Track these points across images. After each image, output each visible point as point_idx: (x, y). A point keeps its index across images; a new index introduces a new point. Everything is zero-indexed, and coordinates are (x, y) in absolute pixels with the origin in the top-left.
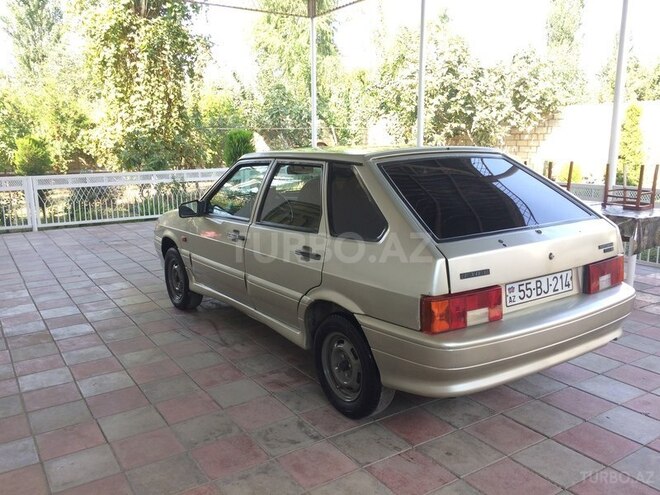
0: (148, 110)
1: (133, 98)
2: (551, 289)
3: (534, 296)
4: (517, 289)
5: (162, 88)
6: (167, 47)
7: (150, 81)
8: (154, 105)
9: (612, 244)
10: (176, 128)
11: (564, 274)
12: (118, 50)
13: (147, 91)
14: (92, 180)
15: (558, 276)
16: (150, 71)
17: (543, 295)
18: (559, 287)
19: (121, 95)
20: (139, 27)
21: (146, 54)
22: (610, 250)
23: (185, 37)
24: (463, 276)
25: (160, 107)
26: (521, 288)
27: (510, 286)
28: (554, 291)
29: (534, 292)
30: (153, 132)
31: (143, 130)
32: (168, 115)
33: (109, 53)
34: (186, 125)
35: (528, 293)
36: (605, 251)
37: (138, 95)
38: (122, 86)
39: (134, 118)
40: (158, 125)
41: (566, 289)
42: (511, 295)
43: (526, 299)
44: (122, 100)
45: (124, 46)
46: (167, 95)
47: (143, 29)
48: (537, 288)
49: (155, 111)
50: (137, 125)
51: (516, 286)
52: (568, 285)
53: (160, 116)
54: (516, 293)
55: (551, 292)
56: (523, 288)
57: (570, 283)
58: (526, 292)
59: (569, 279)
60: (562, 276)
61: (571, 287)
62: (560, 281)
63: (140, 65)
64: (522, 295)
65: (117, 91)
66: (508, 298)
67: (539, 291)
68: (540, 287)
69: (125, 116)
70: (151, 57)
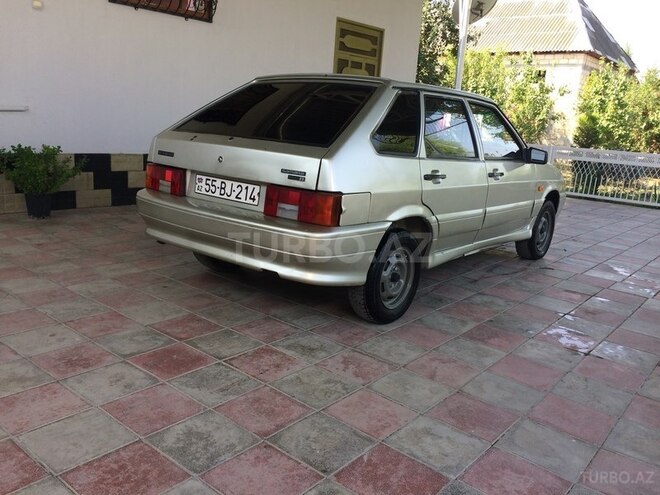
2: (235, 194)
3: (217, 193)
4: (204, 181)
9: (304, 174)
11: (251, 187)
15: (244, 185)
17: (225, 196)
18: (242, 195)
22: (297, 179)
26: (207, 182)
27: (200, 177)
28: (236, 197)
29: (218, 190)
35: (213, 188)
36: (290, 177)
41: (251, 202)
42: (200, 184)
43: (210, 193)
48: (221, 188)
51: (204, 178)
52: (254, 199)
54: (203, 185)
55: (233, 197)
56: (209, 182)
57: (257, 198)
58: (212, 188)
59: (255, 193)
60: (247, 188)
61: (256, 203)
62: (244, 191)
64: (208, 188)
66: (197, 186)
67: (223, 191)
68: (224, 189)
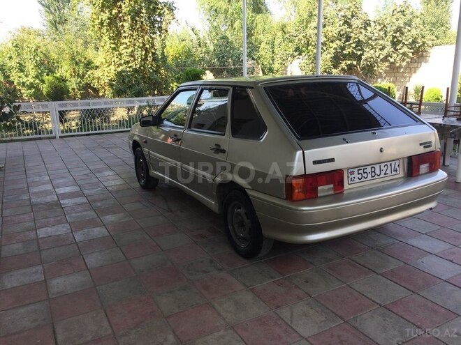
0: (132, 56)
1: (122, 47)
2: (383, 173)
3: (369, 177)
4: (356, 172)
5: (140, 40)
6: (144, 11)
7: (132, 36)
8: (135, 53)
9: (430, 142)
10: (151, 68)
11: (393, 163)
12: (111, 14)
13: (130, 42)
14: (94, 104)
15: (388, 164)
16: (132, 28)
17: (376, 177)
18: (389, 171)
19: (113, 46)
21: (129, 17)
22: (429, 146)
23: (156, 3)
24: (315, 163)
25: (140, 53)
26: (360, 172)
27: (352, 170)
28: (385, 174)
29: (370, 175)
30: (136, 71)
31: (128, 69)
32: (146, 59)
33: (105, 16)
34: (157, 66)
35: (365, 175)
36: (424, 147)
37: (125, 46)
38: (114, 39)
39: (123, 61)
40: (138, 66)
41: (395, 173)
42: (352, 176)
43: (363, 179)
44: (114, 49)
45: (114, 11)
46: (144, 45)
48: (372, 172)
49: (136, 56)
50: (124, 66)
51: (356, 170)
52: (396, 171)
53: (139, 60)
54: (356, 175)
55: (382, 175)
56: (361, 172)
57: (398, 169)
58: (363, 175)
59: (396, 166)
60: (391, 165)
61: (398, 172)
62: (389, 167)
63: (126, 24)
64: (360, 177)
65: (111, 43)
66: (350, 179)
67: (373, 174)
68: (374, 172)
69: (117, 60)
70: (133, 19)
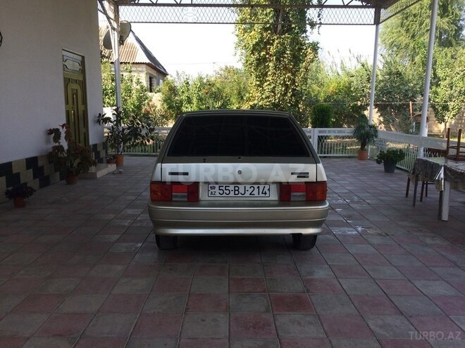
0: (273, 92)
1: (266, 84)
2: (248, 193)
3: (232, 194)
5: (282, 78)
6: (288, 52)
7: (275, 74)
8: (276, 89)
9: (307, 173)
10: (289, 102)
11: (261, 186)
12: (260, 56)
13: (273, 80)
15: (256, 186)
16: (276, 68)
17: (240, 195)
18: (256, 192)
19: (258, 83)
20: (274, 40)
21: (274, 58)
22: (304, 177)
23: (301, 45)
24: (172, 174)
25: (280, 89)
26: (221, 188)
27: (212, 185)
28: (250, 194)
29: (232, 192)
30: (274, 105)
31: (268, 103)
32: (285, 94)
33: (253, 58)
34: (296, 100)
35: (227, 192)
36: (298, 177)
37: (268, 83)
39: (264, 96)
40: (277, 101)
41: (264, 195)
42: (213, 190)
43: (224, 195)
44: (259, 86)
45: (263, 53)
46: (285, 82)
47: (276, 41)
48: (235, 190)
49: (277, 92)
50: (265, 101)
51: (217, 186)
52: (265, 193)
53: (279, 95)
54: (217, 189)
55: (247, 195)
56: (224, 188)
57: (268, 192)
58: (225, 191)
59: (266, 189)
60: (258, 187)
61: (267, 195)
62: (256, 190)
63: (271, 64)
64: (221, 192)
65: (257, 81)
66: (210, 192)
67: (237, 192)
68: (238, 190)
69: (259, 94)
70: (278, 59)
